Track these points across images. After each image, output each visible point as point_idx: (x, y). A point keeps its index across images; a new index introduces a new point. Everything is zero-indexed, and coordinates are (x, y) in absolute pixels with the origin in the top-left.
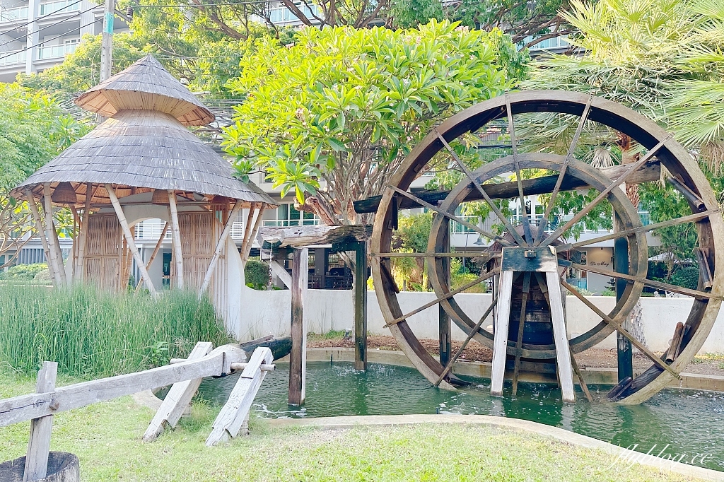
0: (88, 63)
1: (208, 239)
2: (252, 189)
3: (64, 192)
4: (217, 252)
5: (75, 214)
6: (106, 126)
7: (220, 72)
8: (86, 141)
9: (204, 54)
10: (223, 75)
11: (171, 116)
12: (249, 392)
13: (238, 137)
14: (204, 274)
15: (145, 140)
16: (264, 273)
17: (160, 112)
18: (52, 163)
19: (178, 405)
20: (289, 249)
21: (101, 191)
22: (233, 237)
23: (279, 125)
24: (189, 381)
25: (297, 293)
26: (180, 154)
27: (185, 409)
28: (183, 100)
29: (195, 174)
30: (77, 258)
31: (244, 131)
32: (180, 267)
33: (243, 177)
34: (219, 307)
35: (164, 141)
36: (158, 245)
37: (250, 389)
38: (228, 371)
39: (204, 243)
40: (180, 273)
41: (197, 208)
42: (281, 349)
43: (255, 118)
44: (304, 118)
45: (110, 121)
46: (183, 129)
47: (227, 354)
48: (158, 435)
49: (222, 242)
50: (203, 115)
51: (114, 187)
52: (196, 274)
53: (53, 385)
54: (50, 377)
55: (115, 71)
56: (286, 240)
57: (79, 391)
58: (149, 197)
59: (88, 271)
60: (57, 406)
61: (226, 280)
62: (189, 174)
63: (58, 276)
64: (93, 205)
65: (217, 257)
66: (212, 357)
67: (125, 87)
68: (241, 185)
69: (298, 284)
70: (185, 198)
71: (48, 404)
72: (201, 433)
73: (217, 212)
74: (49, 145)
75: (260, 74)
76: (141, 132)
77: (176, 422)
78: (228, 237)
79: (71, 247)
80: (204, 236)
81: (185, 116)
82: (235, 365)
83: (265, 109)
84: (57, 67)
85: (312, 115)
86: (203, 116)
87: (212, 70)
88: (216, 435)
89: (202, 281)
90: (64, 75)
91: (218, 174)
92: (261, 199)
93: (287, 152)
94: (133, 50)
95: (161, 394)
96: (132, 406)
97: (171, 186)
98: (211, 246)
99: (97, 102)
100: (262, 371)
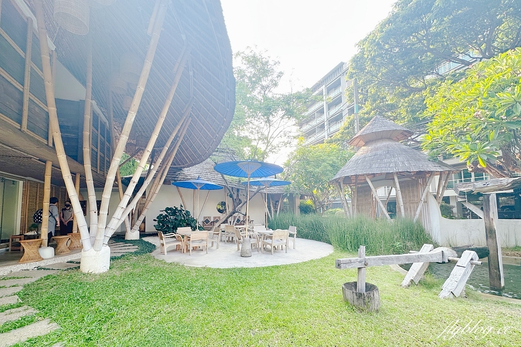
0: (348, 128)
1: (415, 194)
2: (441, 164)
3: (347, 180)
4: (422, 199)
5: (351, 188)
6: (361, 150)
7: (411, 111)
8: (354, 158)
9: (402, 105)
10: (413, 112)
11: (390, 139)
12: (464, 274)
13: (432, 139)
14: (415, 211)
15: (379, 152)
16: (448, 210)
17: (385, 138)
18: (342, 169)
19: (418, 274)
20: (479, 194)
21: (360, 178)
22: (431, 191)
23: (460, 125)
24: (422, 263)
25: (489, 221)
26: (397, 154)
27: (422, 276)
28: (396, 130)
29: (406, 163)
30: (354, 205)
31: (435, 135)
32: (402, 208)
33: (434, 159)
34: (427, 228)
35: (388, 151)
36: (387, 198)
37: (465, 273)
38: (447, 261)
39: (414, 196)
40: (403, 211)
41: (408, 179)
42: (482, 253)
43: (441, 127)
44: (481, 116)
45: (363, 148)
46: (397, 143)
47: (445, 252)
48: (409, 286)
49: (424, 195)
50: (406, 133)
51: (368, 175)
52: (411, 211)
53: (364, 255)
54: (363, 252)
55: (361, 128)
56: (477, 189)
57: (374, 259)
58: (384, 177)
59: (358, 210)
60: (367, 264)
61: (429, 214)
62: (403, 163)
63: (348, 213)
64: (358, 184)
65: (423, 202)
66: (436, 252)
67: (368, 132)
68: (434, 164)
69: (489, 215)
70: (400, 175)
71: (363, 263)
72: (434, 290)
73: (419, 180)
74: (340, 163)
75: (442, 103)
76: (377, 149)
77: (418, 282)
78: (428, 191)
79: (351, 201)
80: (413, 192)
81: (396, 137)
82: (450, 258)
83: (449, 119)
84: (337, 133)
85: (488, 113)
86: (405, 135)
87: (407, 111)
88: (445, 293)
89: (415, 215)
90: (340, 135)
91: (419, 160)
92: (448, 169)
93: (469, 139)
94: (366, 116)
95: (407, 267)
96: (391, 270)
97: (395, 170)
98: (417, 196)
99: (356, 142)
100: (472, 264)
